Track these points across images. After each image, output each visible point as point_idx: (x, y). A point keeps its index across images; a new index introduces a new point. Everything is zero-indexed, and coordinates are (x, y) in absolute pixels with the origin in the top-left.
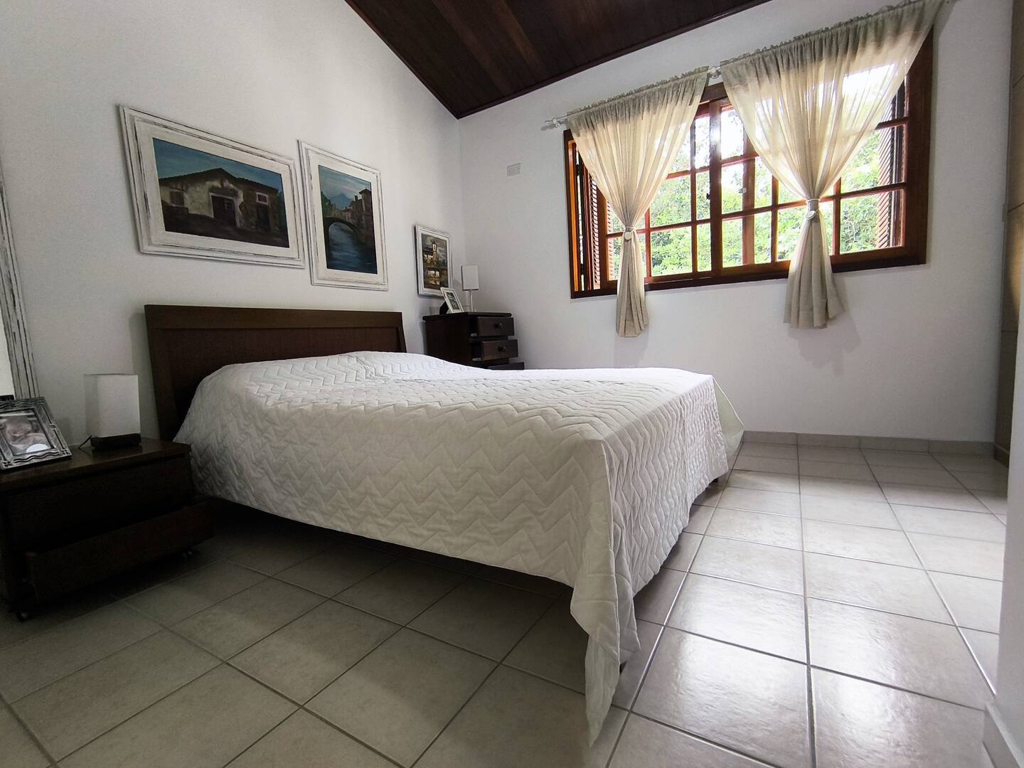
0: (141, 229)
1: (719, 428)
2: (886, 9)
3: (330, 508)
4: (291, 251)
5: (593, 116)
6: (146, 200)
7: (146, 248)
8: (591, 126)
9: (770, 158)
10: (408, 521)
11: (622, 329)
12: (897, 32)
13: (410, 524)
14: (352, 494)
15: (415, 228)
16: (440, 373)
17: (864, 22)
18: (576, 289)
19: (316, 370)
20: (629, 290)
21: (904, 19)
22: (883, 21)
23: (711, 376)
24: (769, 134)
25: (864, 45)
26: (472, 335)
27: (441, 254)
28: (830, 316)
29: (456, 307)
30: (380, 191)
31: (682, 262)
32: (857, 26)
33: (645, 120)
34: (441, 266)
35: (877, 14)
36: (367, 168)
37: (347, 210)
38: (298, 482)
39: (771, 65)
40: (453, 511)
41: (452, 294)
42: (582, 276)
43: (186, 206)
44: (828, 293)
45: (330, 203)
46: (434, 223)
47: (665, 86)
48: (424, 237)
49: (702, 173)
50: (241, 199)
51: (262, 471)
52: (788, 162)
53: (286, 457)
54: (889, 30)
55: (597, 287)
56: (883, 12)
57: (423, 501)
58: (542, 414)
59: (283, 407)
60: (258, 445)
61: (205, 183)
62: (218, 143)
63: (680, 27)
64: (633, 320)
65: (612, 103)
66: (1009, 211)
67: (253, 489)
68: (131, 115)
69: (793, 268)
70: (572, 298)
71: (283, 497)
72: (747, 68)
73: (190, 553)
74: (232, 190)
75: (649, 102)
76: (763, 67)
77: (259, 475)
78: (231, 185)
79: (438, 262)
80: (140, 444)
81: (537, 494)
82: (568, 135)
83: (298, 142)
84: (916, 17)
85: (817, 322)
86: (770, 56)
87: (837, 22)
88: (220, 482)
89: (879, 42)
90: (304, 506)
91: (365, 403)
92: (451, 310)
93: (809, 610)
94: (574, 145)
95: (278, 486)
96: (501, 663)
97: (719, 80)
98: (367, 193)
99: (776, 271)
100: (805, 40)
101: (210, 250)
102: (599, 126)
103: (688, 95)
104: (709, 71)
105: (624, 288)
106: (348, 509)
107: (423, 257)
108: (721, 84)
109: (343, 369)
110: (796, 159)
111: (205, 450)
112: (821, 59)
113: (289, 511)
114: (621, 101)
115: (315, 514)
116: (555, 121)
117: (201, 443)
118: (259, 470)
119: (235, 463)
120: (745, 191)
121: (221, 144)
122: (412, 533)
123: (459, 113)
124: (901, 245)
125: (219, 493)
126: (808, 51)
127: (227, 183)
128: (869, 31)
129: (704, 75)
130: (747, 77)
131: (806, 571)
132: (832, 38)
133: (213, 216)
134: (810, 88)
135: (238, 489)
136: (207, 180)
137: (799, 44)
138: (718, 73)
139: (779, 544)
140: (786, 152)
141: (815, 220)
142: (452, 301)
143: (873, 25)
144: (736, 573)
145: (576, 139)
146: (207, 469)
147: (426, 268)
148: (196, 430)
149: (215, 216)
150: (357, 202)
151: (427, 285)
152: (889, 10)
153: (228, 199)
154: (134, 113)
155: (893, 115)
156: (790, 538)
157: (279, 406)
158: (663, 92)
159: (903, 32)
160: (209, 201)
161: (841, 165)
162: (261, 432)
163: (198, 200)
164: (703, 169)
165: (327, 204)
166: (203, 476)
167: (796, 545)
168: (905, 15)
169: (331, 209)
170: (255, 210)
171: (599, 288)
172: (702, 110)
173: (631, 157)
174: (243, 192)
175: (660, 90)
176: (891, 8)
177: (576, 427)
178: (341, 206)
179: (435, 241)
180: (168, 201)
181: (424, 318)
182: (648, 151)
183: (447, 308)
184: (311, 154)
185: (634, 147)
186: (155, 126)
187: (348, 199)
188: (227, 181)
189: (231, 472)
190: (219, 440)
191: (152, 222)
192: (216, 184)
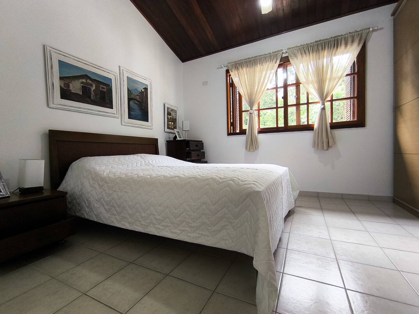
0: (50, 98)
1: (291, 189)
2: (349, 33)
3: (133, 221)
4: (114, 111)
5: (238, 65)
6: (53, 85)
7: (51, 105)
8: (237, 68)
9: (306, 85)
10: (170, 226)
11: (248, 148)
12: (353, 41)
13: (171, 228)
14: (143, 215)
15: (164, 105)
16: (175, 164)
17: (340, 37)
18: (229, 132)
19: (124, 161)
20: (251, 133)
21: (355, 37)
22: (347, 38)
23: (287, 168)
24: (306, 76)
25: (341, 45)
26: (187, 149)
27: (174, 116)
28: (330, 146)
29: (180, 137)
30: (151, 88)
31: (265, 124)
32: (338, 39)
33: (258, 68)
34: (174, 120)
35: (345, 35)
36: (146, 79)
37: (138, 95)
38: (118, 209)
39: (306, 50)
40: (192, 222)
41: (178, 132)
42: (232, 127)
43: (70, 89)
44: (329, 137)
45: (131, 92)
46: (172, 103)
47: (265, 56)
48: (168, 108)
49: (280, 89)
50: (94, 88)
51: (101, 204)
52: (313, 87)
53: (113, 198)
54: (350, 40)
55: (238, 131)
56: (347, 34)
57: (177, 218)
58: (233, 180)
59: (111, 176)
60: (99, 192)
61: (79, 80)
62: (86, 64)
63: (272, 34)
64: (253, 145)
65: (246, 60)
66: (395, 109)
67: (95, 213)
68: (49, 49)
69: (316, 126)
70: (228, 135)
71: (110, 216)
72: (297, 51)
73: (63, 242)
74: (91, 84)
75: (260, 61)
76: (303, 51)
77: (99, 206)
78: (90, 82)
79: (173, 119)
80: (43, 191)
81: (231, 214)
82: (227, 71)
83: (119, 66)
84: (360, 36)
85: (325, 148)
86: (306, 47)
87: (331, 37)
88: (79, 209)
89: (346, 45)
90: (120, 220)
91: (150, 175)
92: (178, 139)
93: (339, 265)
94: (230, 75)
95: (108, 210)
96: (214, 291)
97: (287, 55)
98: (146, 89)
99: (309, 128)
100: (319, 42)
101: (80, 108)
102: (240, 69)
103: (275, 60)
104: (283, 51)
105: (249, 132)
106: (142, 221)
107: (167, 116)
108: (288, 57)
109: (135, 161)
110: (316, 86)
111: (72, 195)
112: (325, 49)
113: (113, 222)
114: (249, 60)
115: (125, 223)
116: (223, 66)
117: (71, 191)
118: (99, 203)
119: (87, 201)
120: (297, 96)
121: (87, 65)
122: (172, 232)
123: (183, 60)
124: (356, 120)
125: (78, 214)
126: (320, 46)
127: (88, 81)
128: (342, 40)
129: (281, 53)
130: (297, 54)
131: (334, 248)
132: (329, 42)
133: (81, 94)
134: (321, 60)
135: (87, 212)
136: (80, 79)
137: (317, 44)
138: (286, 52)
139: (321, 237)
140: (312, 83)
141: (324, 109)
142: (179, 135)
143: (344, 39)
144: (307, 249)
145: (231, 73)
146: (73, 203)
147: (168, 121)
148: (69, 186)
149: (82, 94)
150: (142, 93)
151: (168, 128)
152: (349, 34)
153: (89, 87)
154: (51, 49)
155: (351, 72)
156: (325, 235)
157: (110, 175)
158: (265, 58)
159: (355, 42)
160: (81, 87)
161: (333, 89)
162: (101, 186)
163: (76, 87)
164: (281, 87)
165: (130, 92)
166: (71, 206)
167: (328, 237)
168: (355, 36)
169: (131, 94)
170: (100, 93)
171: (239, 132)
172: (280, 66)
173: (253, 81)
174: (95, 85)
175: (264, 57)
176: (350, 33)
177: (249, 186)
178: (135, 93)
179: (172, 110)
180: (63, 86)
181: (167, 141)
182: (260, 80)
183: (177, 137)
184: (124, 71)
185: (254, 77)
186: (60, 55)
187: (138, 91)
188: (89, 80)
189: (85, 205)
190: (80, 190)
191: (55, 94)
192: (84, 81)
